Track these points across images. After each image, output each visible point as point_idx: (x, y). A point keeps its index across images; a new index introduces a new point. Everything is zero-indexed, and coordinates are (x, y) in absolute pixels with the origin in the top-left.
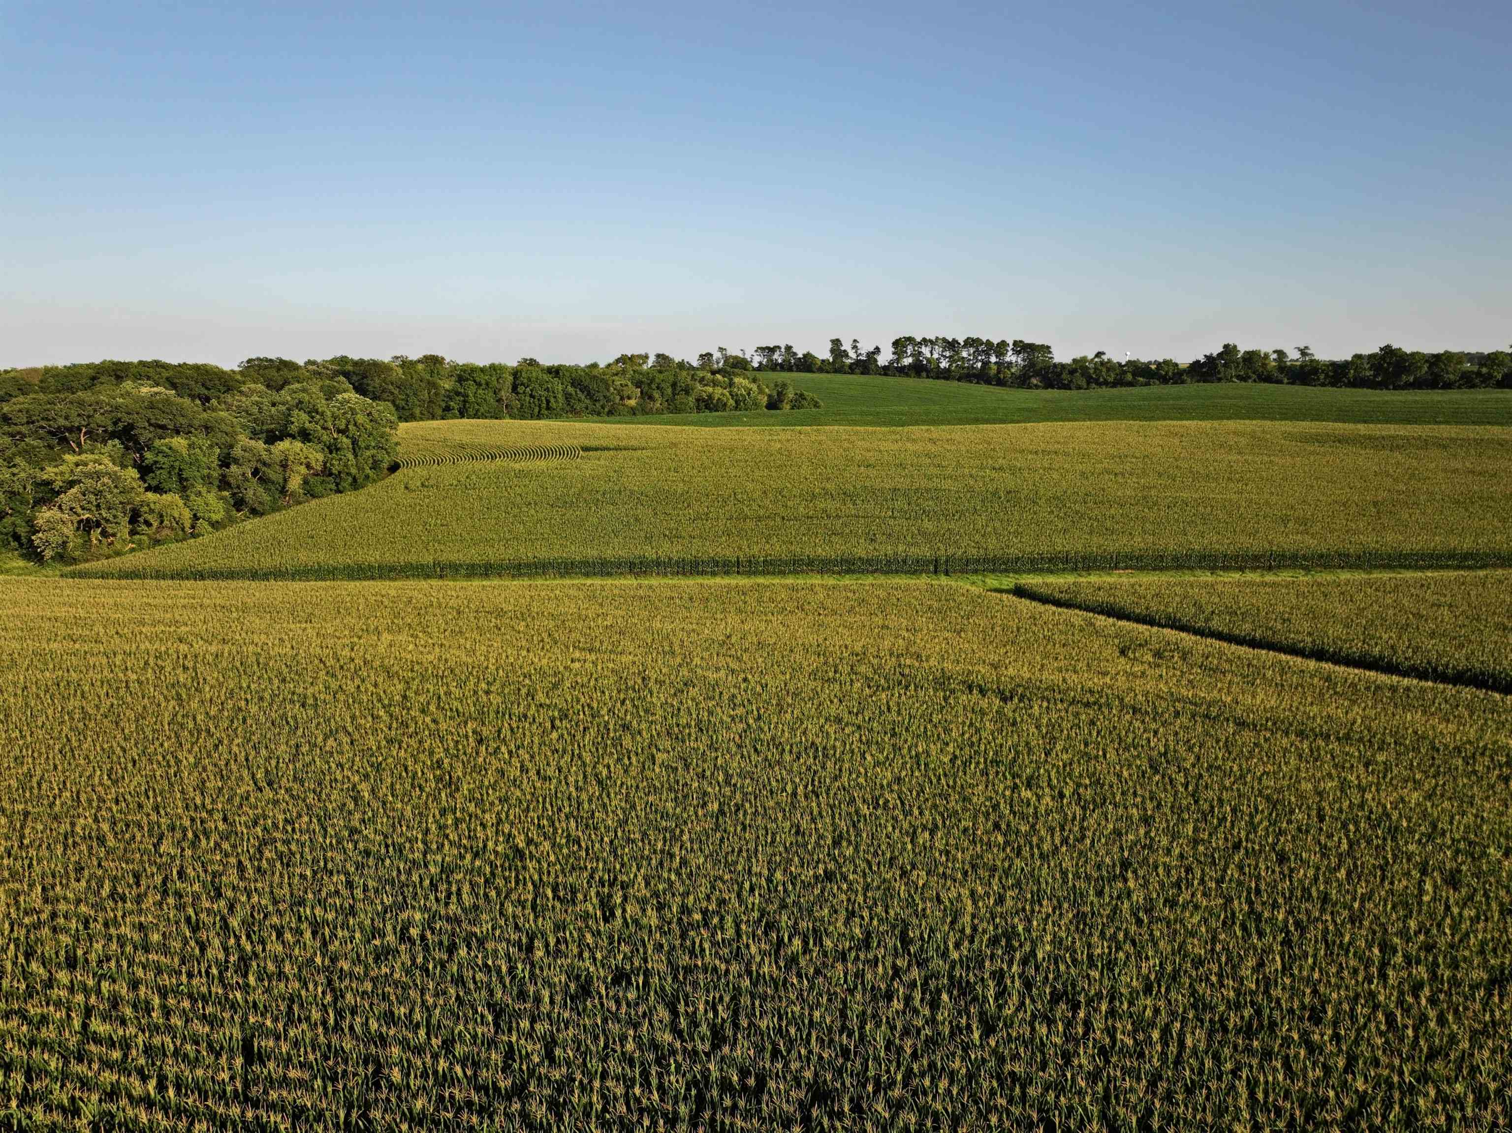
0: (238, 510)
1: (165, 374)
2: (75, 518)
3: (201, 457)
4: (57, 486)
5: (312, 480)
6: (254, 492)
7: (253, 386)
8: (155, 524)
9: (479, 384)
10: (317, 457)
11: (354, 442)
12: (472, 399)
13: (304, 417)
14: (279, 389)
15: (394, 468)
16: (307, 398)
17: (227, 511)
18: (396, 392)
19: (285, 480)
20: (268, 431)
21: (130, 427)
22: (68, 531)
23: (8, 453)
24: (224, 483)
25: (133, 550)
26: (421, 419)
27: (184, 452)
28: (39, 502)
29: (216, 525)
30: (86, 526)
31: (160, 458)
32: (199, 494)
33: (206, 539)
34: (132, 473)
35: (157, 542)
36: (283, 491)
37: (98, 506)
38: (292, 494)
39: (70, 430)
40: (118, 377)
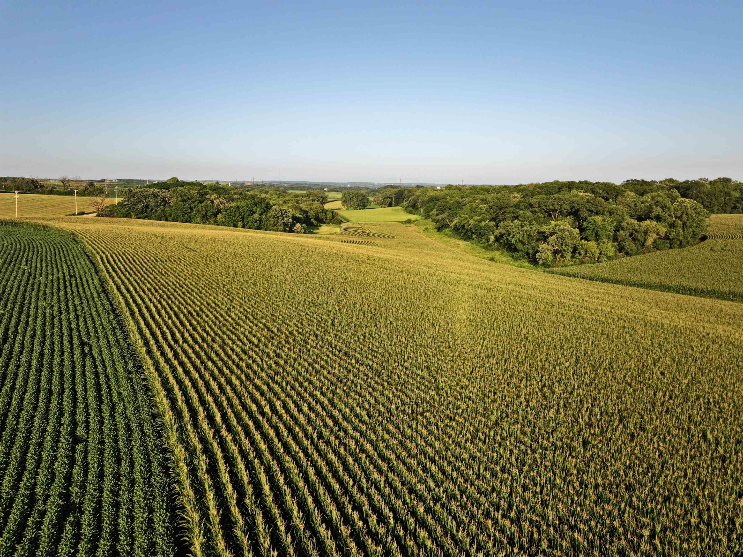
0: (620, 252)
1: (590, 187)
2: (552, 248)
3: (607, 226)
4: (548, 234)
5: (658, 241)
6: (629, 244)
7: (629, 193)
8: (583, 254)
10: (663, 229)
11: (684, 224)
13: (659, 209)
14: (642, 195)
15: (704, 238)
16: (661, 200)
17: (615, 252)
18: (705, 198)
19: (645, 240)
20: (638, 215)
21: (578, 210)
22: (550, 253)
23: (530, 219)
24: (615, 239)
25: (572, 265)
26: (717, 213)
27: (600, 223)
28: (540, 240)
29: (609, 258)
30: (556, 252)
31: (589, 225)
32: (604, 243)
33: (605, 264)
34: (576, 231)
35: (582, 263)
36: (643, 245)
37: (562, 244)
38: (647, 247)
39: (553, 211)
40: (570, 188)
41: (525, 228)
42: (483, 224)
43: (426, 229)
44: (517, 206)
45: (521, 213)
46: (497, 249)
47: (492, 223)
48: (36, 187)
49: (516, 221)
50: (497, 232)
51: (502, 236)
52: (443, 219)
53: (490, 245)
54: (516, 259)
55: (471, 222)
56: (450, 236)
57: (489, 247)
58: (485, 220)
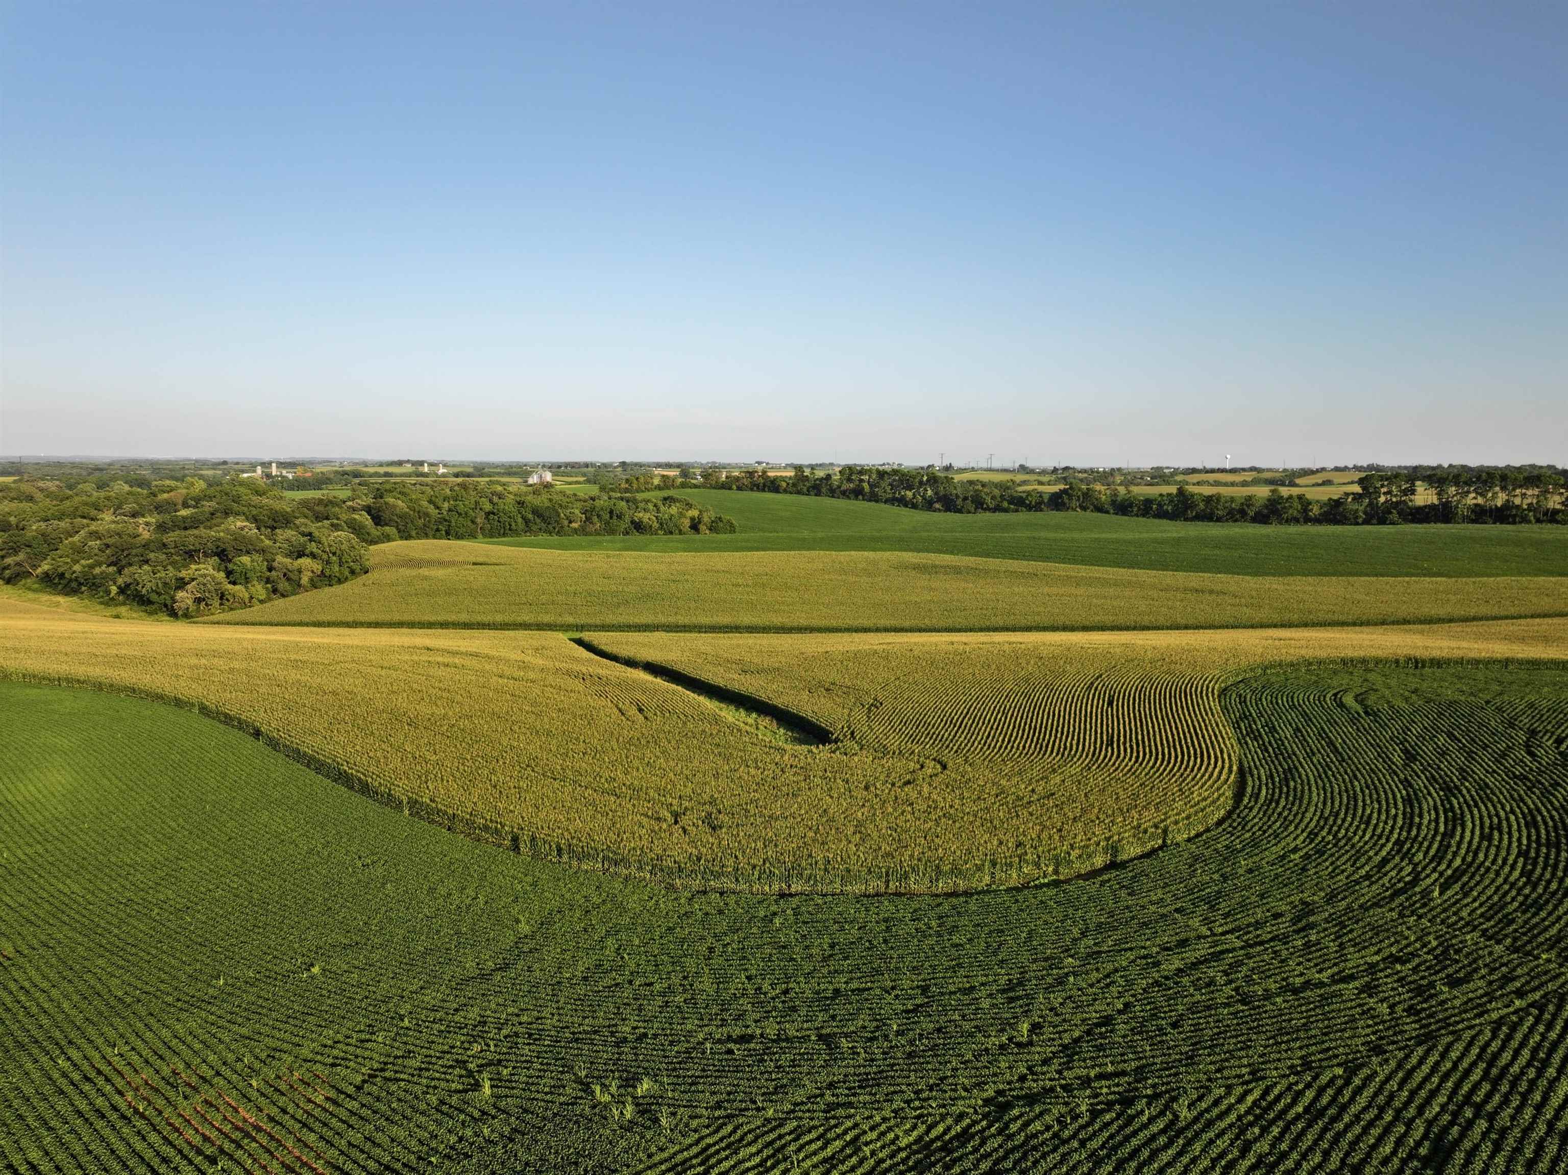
0: (274, 594)
1: (254, 512)
2: (194, 597)
3: (257, 567)
4: (187, 580)
5: (315, 580)
6: (283, 585)
8: (231, 600)
9: (460, 514)
10: (317, 567)
11: (340, 559)
12: (453, 524)
13: (314, 545)
15: (365, 571)
17: (268, 594)
19: (300, 579)
20: (296, 552)
21: (224, 550)
22: (190, 602)
23: (165, 563)
24: (268, 581)
25: (219, 612)
27: (249, 564)
28: (178, 588)
29: (261, 602)
30: (198, 600)
31: (236, 567)
32: (254, 585)
33: (255, 607)
34: (222, 574)
35: (232, 609)
36: (299, 584)
37: (205, 591)
38: (304, 586)
39: (195, 551)
40: (227, 514)
41: (158, 575)
42: (97, 571)
44: (146, 546)
45: (152, 556)
46: (124, 604)
47: (112, 569)
49: (146, 567)
50: (120, 581)
51: (128, 586)
52: (18, 564)
53: (113, 599)
54: (150, 613)
55: (77, 568)
56: (35, 591)
57: (110, 602)
58: (99, 564)
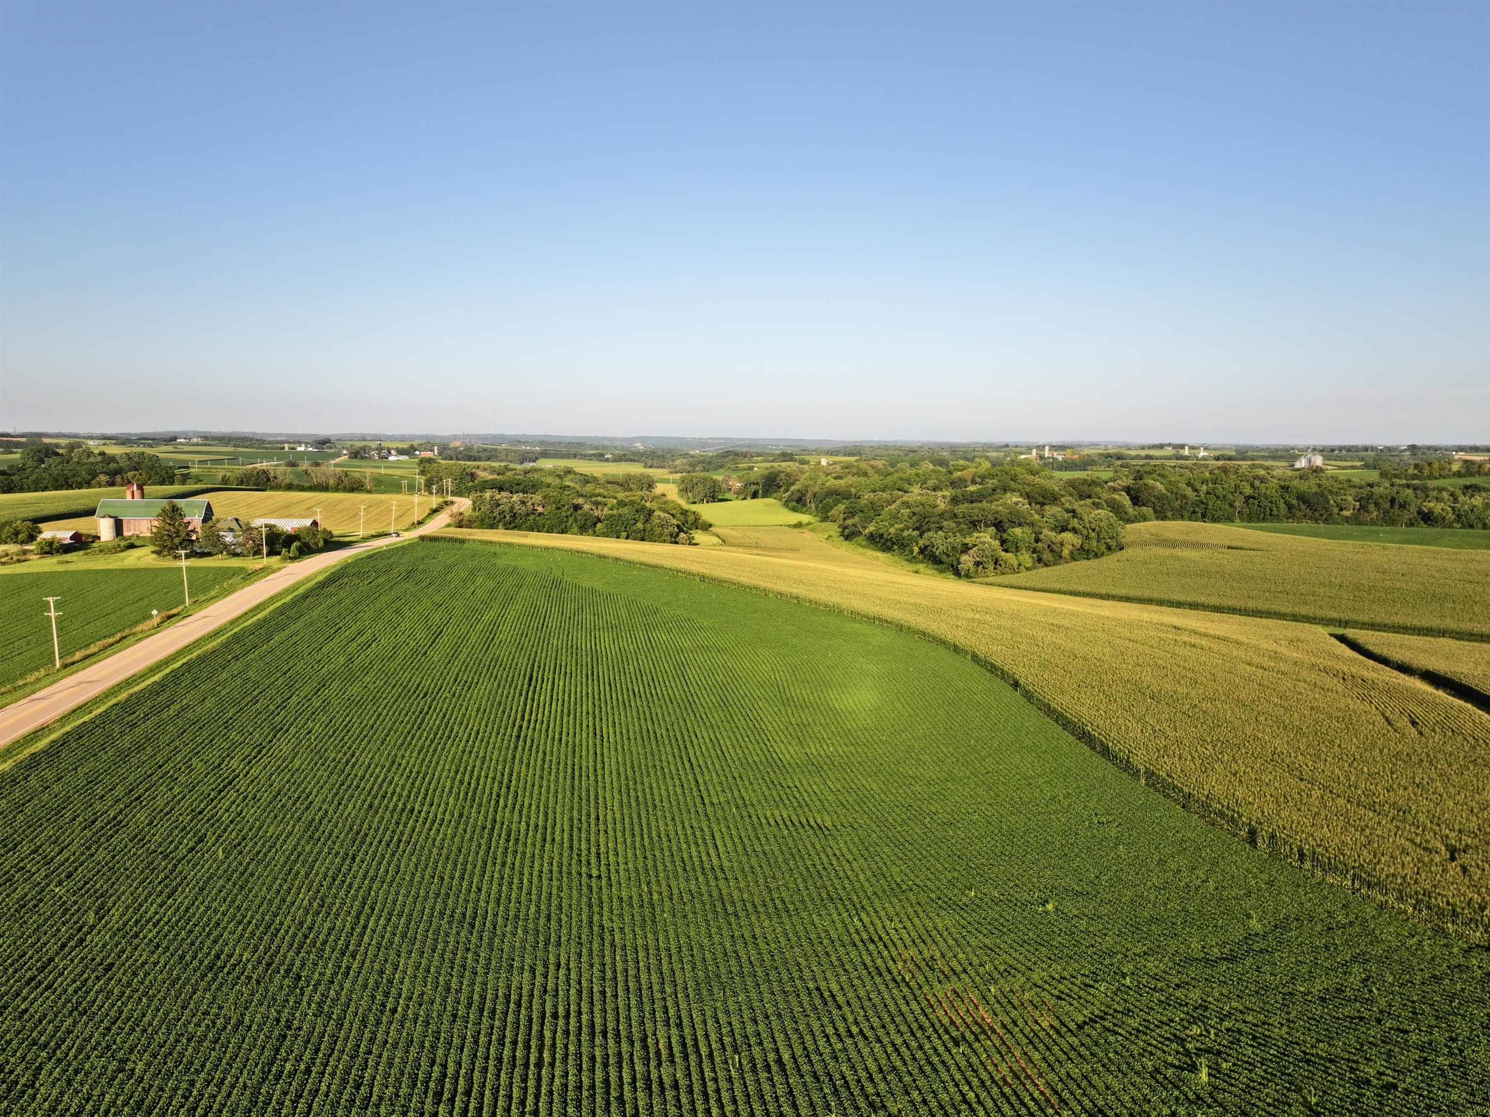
0: (1039, 563)
1: (1028, 489)
2: (974, 560)
3: (1027, 538)
4: (970, 545)
5: (1075, 552)
6: (1047, 556)
8: (1003, 565)
9: (1218, 497)
10: (1077, 540)
11: (1098, 535)
12: (1210, 507)
13: (1076, 521)
15: (1120, 549)
17: (1034, 563)
19: (1062, 551)
21: (1001, 522)
22: (971, 565)
23: (954, 530)
24: (1034, 551)
25: (993, 575)
27: (1020, 535)
28: (963, 552)
29: (1028, 569)
30: (977, 564)
31: (1010, 537)
32: (1023, 554)
33: (1023, 573)
34: (997, 543)
35: (1003, 574)
36: (1060, 556)
37: (983, 556)
38: (1064, 558)
39: (978, 521)
40: (1005, 490)
41: (949, 540)
42: (906, 533)
43: (830, 537)
44: (941, 515)
45: (945, 523)
46: (922, 562)
47: (916, 533)
48: (268, 480)
49: (940, 533)
50: (921, 543)
51: (926, 547)
52: (854, 525)
53: (914, 557)
55: (892, 530)
56: (863, 546)
57: (912, 560)
58: (907, 528)
